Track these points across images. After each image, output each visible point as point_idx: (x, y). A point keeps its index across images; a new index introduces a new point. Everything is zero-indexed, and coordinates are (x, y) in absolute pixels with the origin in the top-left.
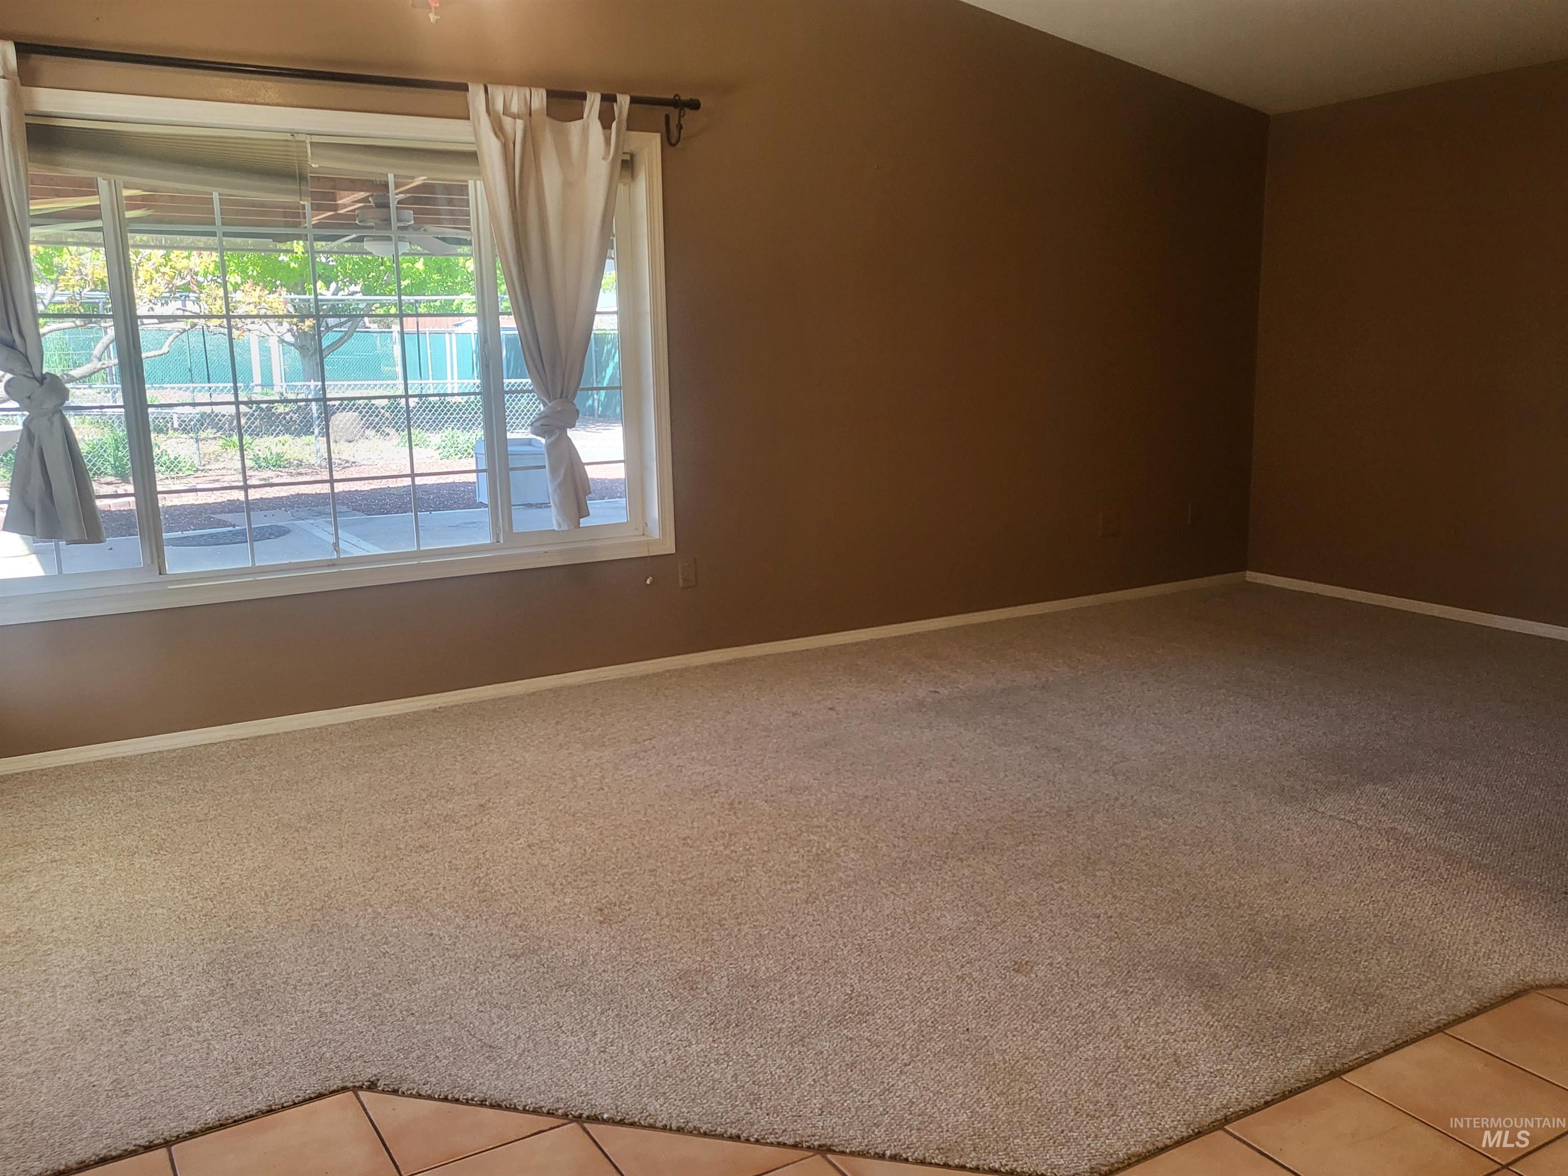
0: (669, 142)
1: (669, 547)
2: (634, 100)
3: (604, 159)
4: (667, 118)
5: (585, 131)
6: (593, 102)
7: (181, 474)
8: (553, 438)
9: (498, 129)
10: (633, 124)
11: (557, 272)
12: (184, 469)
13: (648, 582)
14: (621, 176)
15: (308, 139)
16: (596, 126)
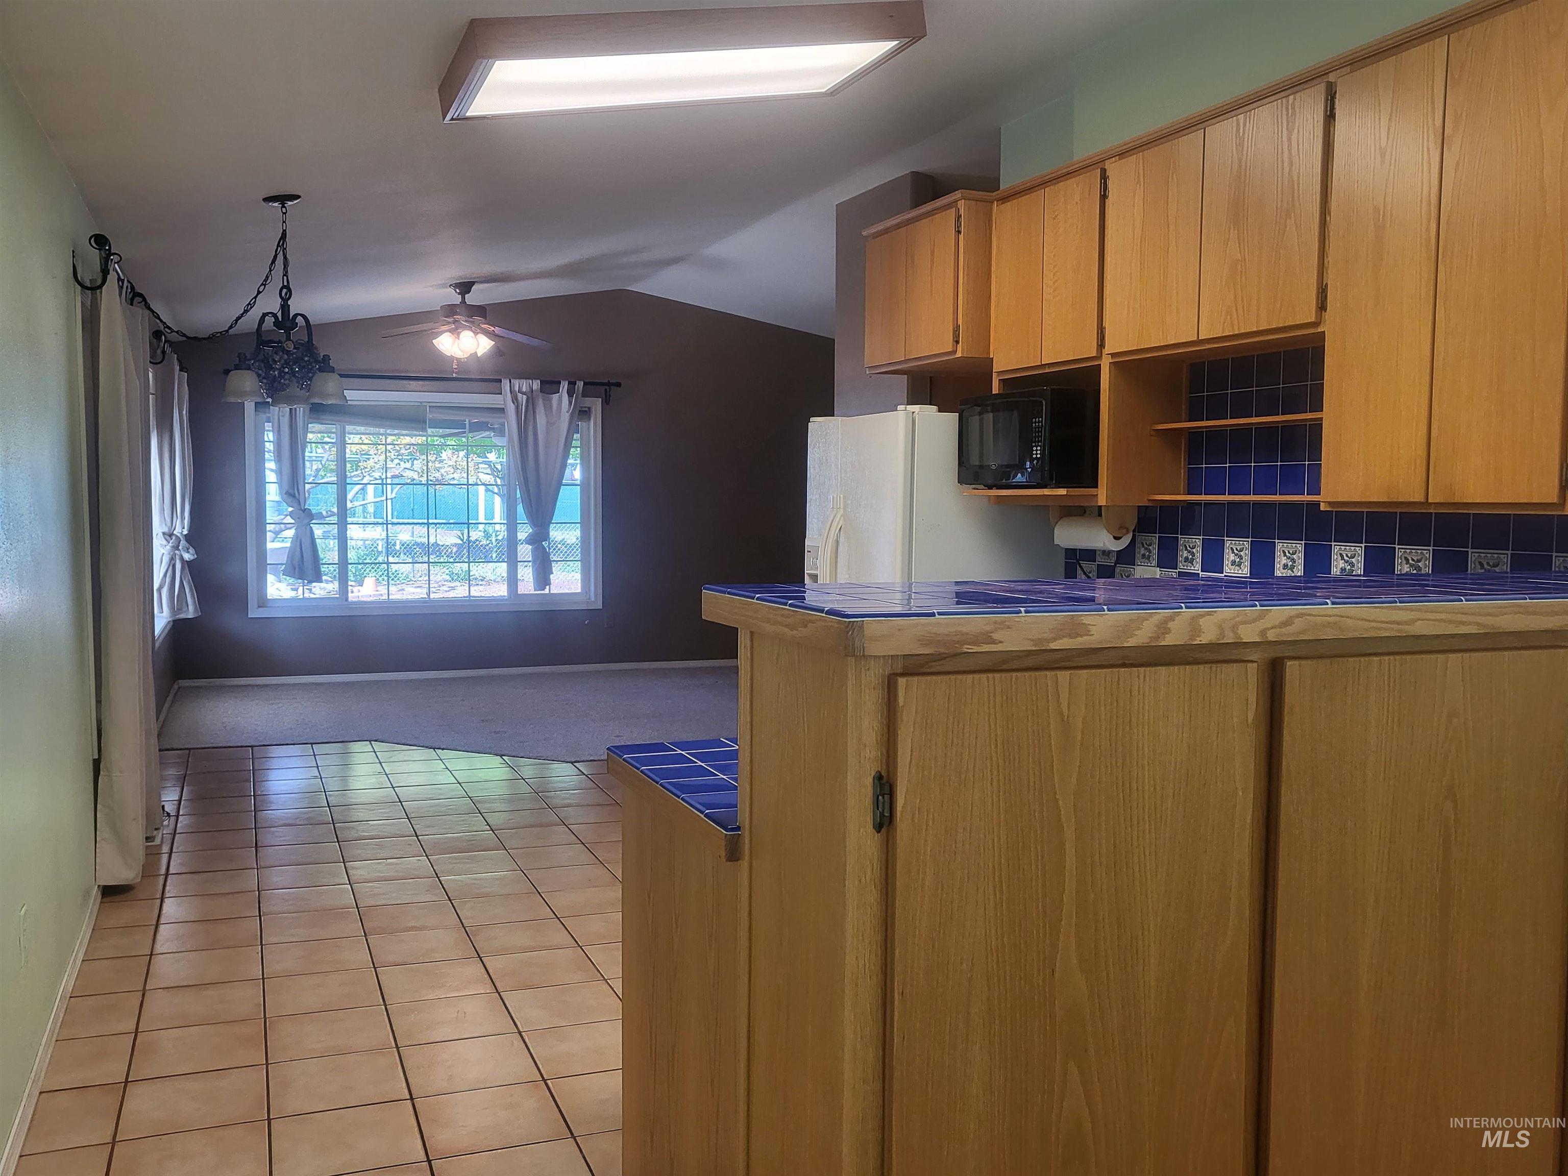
0: (606, 402)
1: (599, 605)
2: (585, 384)
3: (568, 412)
4: (606, 390)
5: (560, 400)
6: (564, 386)
7: (398, 582)
8: (536, 546)
9: (515, 399)
10: (584, 395)
11: (542, 466)
12: (400, 579)
13: (586, 623)
14: (578, 418)
15: (428, 405)
16: (565, 397)
